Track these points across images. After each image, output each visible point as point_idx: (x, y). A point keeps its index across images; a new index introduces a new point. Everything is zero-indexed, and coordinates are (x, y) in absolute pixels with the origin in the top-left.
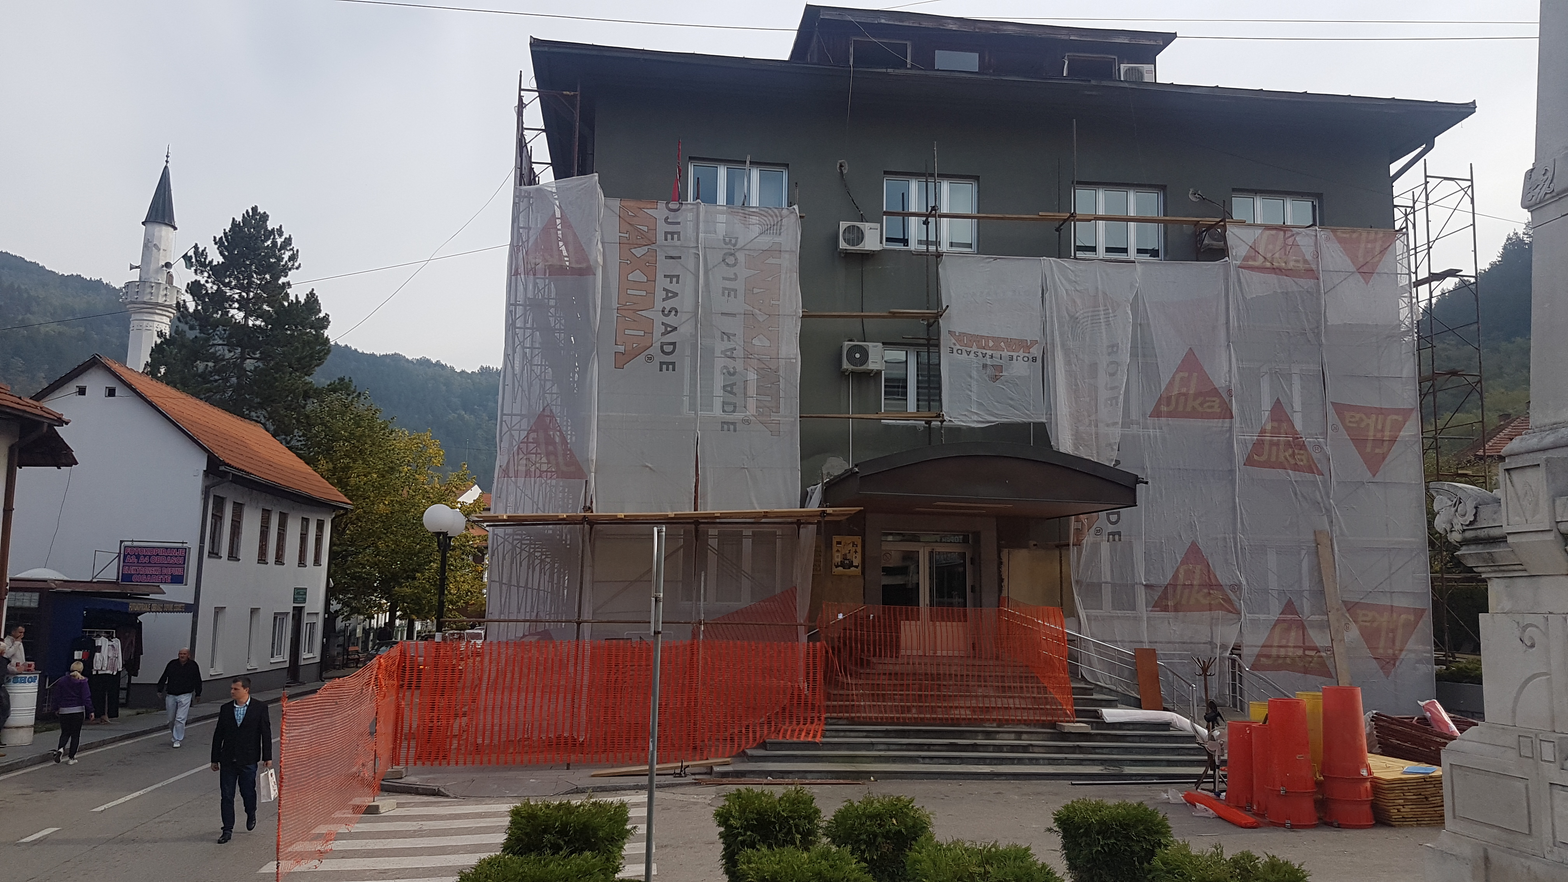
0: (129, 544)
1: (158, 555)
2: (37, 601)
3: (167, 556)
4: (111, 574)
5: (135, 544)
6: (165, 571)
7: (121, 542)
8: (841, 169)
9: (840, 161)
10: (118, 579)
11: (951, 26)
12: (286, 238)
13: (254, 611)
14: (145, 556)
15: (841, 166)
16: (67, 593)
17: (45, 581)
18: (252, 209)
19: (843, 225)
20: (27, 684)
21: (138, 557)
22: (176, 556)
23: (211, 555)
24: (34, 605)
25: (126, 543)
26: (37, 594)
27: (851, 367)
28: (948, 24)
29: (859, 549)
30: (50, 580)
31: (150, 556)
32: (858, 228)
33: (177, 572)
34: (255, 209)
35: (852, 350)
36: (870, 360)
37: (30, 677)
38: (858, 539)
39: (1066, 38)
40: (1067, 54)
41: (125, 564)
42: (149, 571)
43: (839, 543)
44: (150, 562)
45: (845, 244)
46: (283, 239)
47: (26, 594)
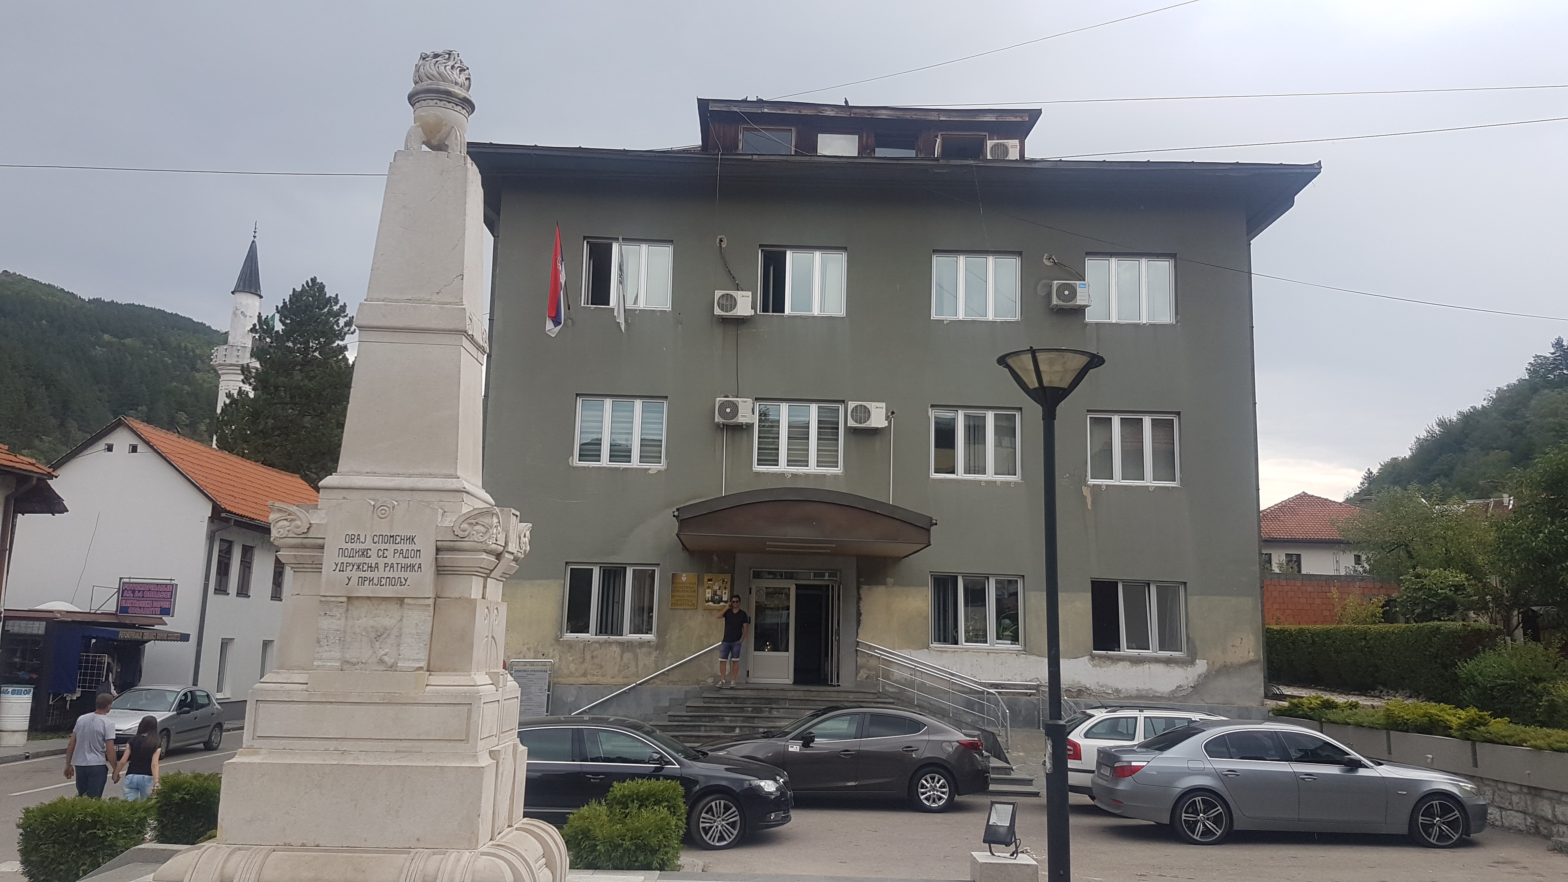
0: (127, 580)
1: (150, 590)
2: (44, 629)
3: (157, 591)
4: (111, 607)
5: (132, 580)
6: (155, 604)
7: (121, 579)
8: (720, 244)
9: (719, 237)
10: (117, 611)
11: (829, 112)
12: (341, 306)
13: (266, 644)
14: (139, 591)
15: (721, 241)
16: (69, 622)
17: (51, 612)
18: (312, 279)
19: (718, 294)
20: (23, 696)
21: (133, 592)
22: (165, 592)
23: (216, 592)
24: (42, 631)
25: (125, 580)
26: (44, 623)
27: (722, 421)
28: (826, 111)
29: (728, 586)
30: (56, 611)
31: (143, 591)
32: (731, 296)
33: (165, 605)
34: (314, 280)
35: (723, 405)
36: (740, 414)
37: (25, 690)
38: (728, 578)
39: (937, 119)
40: (939, 134)
41: (123, 598)
42: (142, 604)
43: (709, 580)
44: (143, 597)
45: (719, 310)
46: (338, 307)
47: (35, 622)
